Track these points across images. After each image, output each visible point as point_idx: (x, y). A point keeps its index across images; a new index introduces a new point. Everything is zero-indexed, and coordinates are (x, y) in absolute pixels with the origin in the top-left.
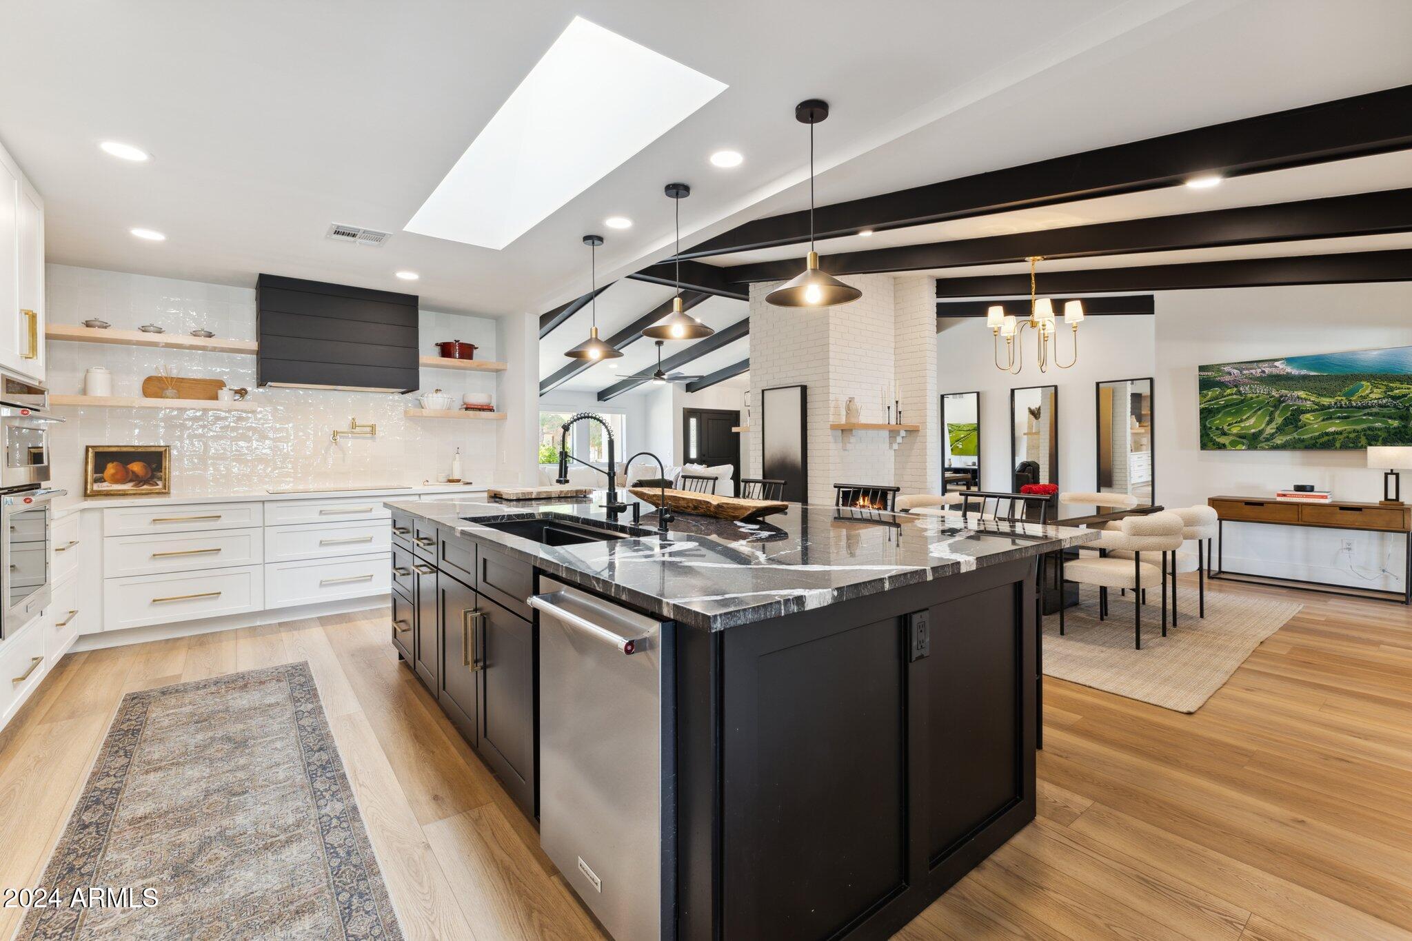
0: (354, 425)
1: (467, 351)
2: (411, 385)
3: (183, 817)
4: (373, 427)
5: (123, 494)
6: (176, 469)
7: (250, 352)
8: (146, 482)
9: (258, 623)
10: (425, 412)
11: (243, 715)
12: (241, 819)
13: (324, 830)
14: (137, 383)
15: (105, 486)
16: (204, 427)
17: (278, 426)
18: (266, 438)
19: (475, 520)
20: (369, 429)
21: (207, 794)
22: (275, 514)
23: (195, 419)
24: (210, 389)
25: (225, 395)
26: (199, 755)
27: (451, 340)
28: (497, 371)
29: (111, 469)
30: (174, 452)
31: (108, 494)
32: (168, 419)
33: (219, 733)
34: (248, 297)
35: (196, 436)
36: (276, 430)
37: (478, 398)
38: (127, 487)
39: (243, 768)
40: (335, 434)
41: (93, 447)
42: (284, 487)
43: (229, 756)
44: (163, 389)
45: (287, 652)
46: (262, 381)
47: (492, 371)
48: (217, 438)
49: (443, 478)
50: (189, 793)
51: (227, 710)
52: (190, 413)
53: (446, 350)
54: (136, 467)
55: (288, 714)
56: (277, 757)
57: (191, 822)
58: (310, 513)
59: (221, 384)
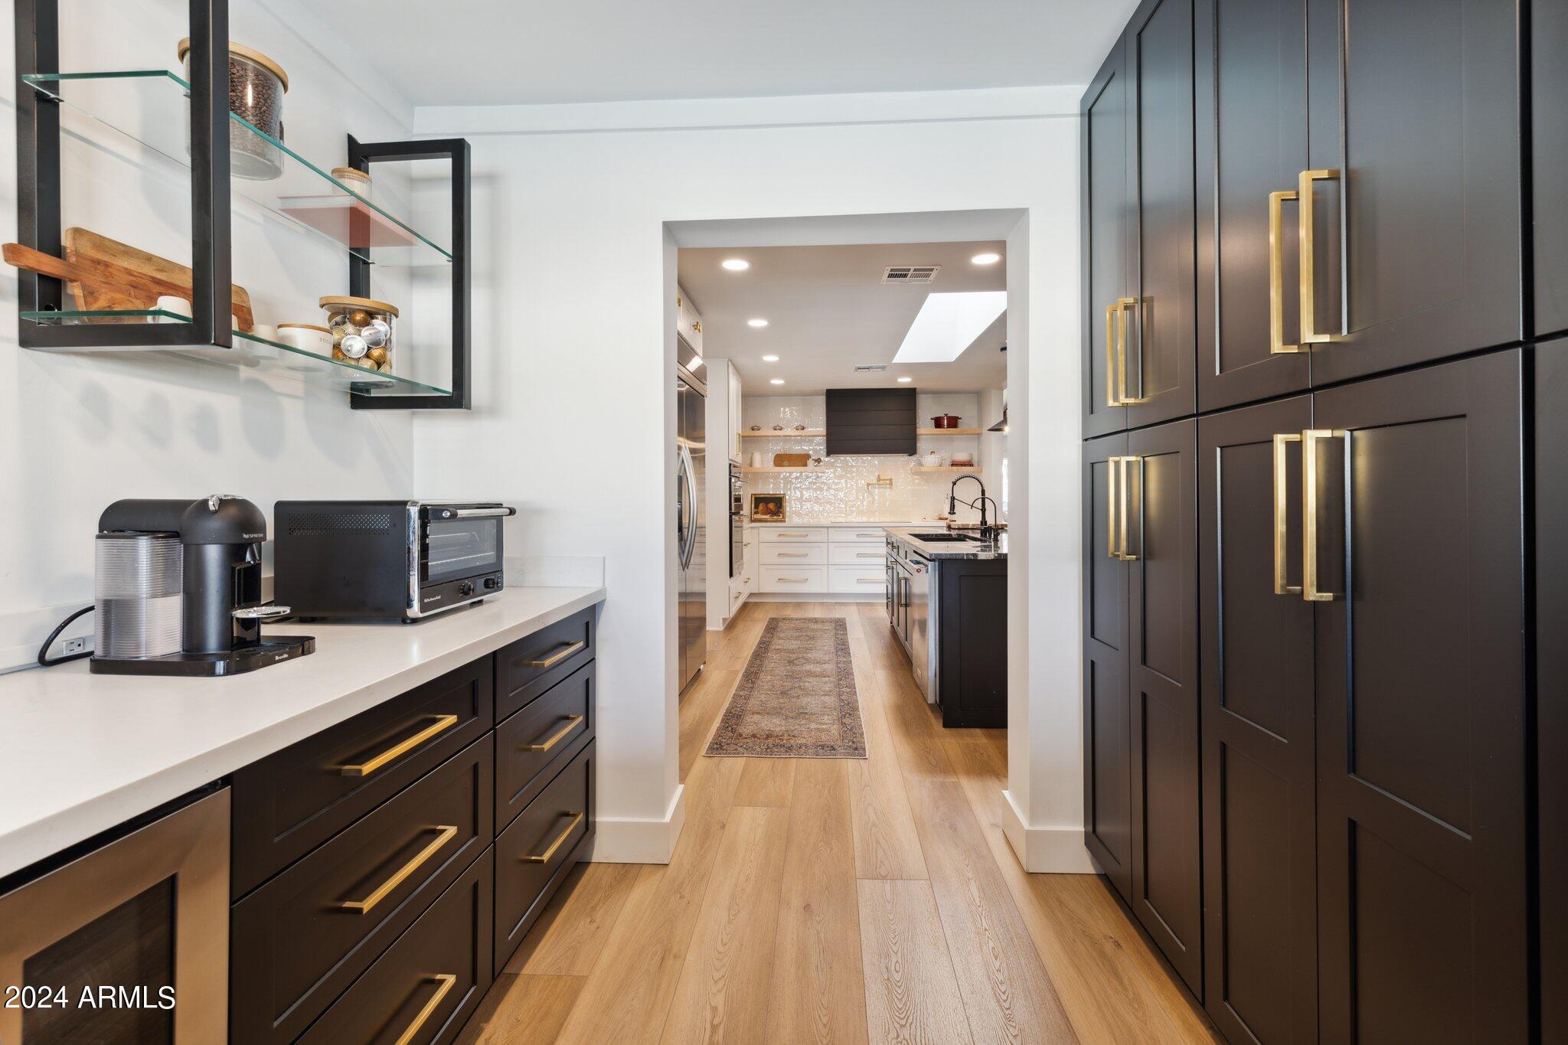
0: (879, 479)
1: (953, 422)
2: (911, 450)
3: (792, 651)
4: (891, 480)
5: (766, 521)
6: (790, 507)
7: (823, 436)
8: (775, 515)
9: (825, 601)
10: (923, 469)
11: (813, 630)
12: (809, 655)
13: (837, 663)
14: (771, 457)
15: (759, 516)
16: (801, 482)
17: (836, 481)
18: (831, 488)
19: (916, 536)
20: (888, 482)
21: (799, 648)
22: (835, 536)
23: (797, 478)
24: (802, 460)
25: (810, 462)
26: (797, 638)
27: (941, 415)
28: (978, 434)
29: (761, 507)
30: (787, 497)
31: (760, 521)
32: (785, 478)
33: (804, 634)
34: (821, 402)
35: (797, 488)
36: (836, 484)
37: (962, 457)
38: (767, 517)
39: (813, 644)
40: (868, 485)
41: (755, 495)
42: (840, 519)
43: (808, 640)
44: (782, 461)
45: (837, 614)
46: (829, 454)
47: (975, 434)
48: (807, 489)
49: (936, 515)
50: (793, 647)
51: (808, 628)
52: (794, 475)
53: (938, 423)
54: (771, 506)
55: (832, 633)
56: (825, 644)
57: (794, 653)
58: (851, 536)
59: (808, 456)
